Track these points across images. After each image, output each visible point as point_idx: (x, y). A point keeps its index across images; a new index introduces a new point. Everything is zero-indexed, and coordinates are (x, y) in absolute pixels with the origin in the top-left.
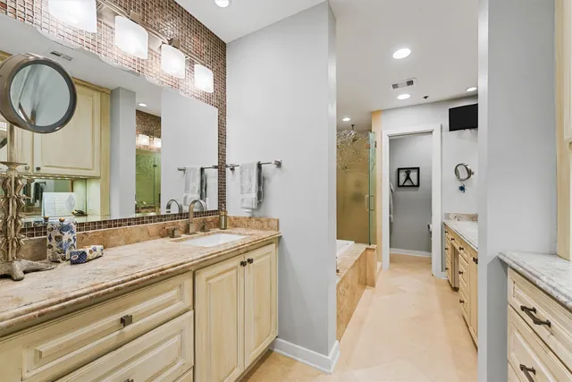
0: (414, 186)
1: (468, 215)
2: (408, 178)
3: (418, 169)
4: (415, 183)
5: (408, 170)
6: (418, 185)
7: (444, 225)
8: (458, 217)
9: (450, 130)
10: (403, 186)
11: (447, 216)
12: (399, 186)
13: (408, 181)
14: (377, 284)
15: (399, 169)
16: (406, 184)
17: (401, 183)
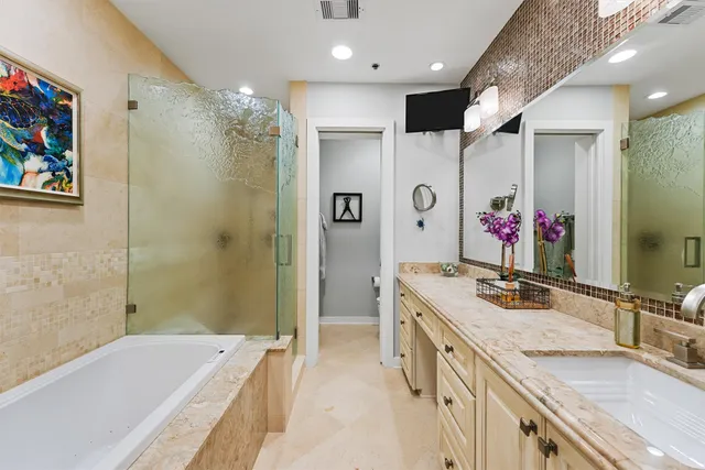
0: (355, 221)
1: (427, 265)
2: (347, 208)
3: (360, 195)
4: (357, 217)
5: (348, 196)
6: (360, 220)
7: (398, 281)
8: (415, 269)
9: (407, 131)
10: (340, 221)
11: (401, 266)
12: (335, 220)
13: (347, 212)
14: (289, 426)
15: (335, 195)
16: (345, 217)
17: (338, 217)
